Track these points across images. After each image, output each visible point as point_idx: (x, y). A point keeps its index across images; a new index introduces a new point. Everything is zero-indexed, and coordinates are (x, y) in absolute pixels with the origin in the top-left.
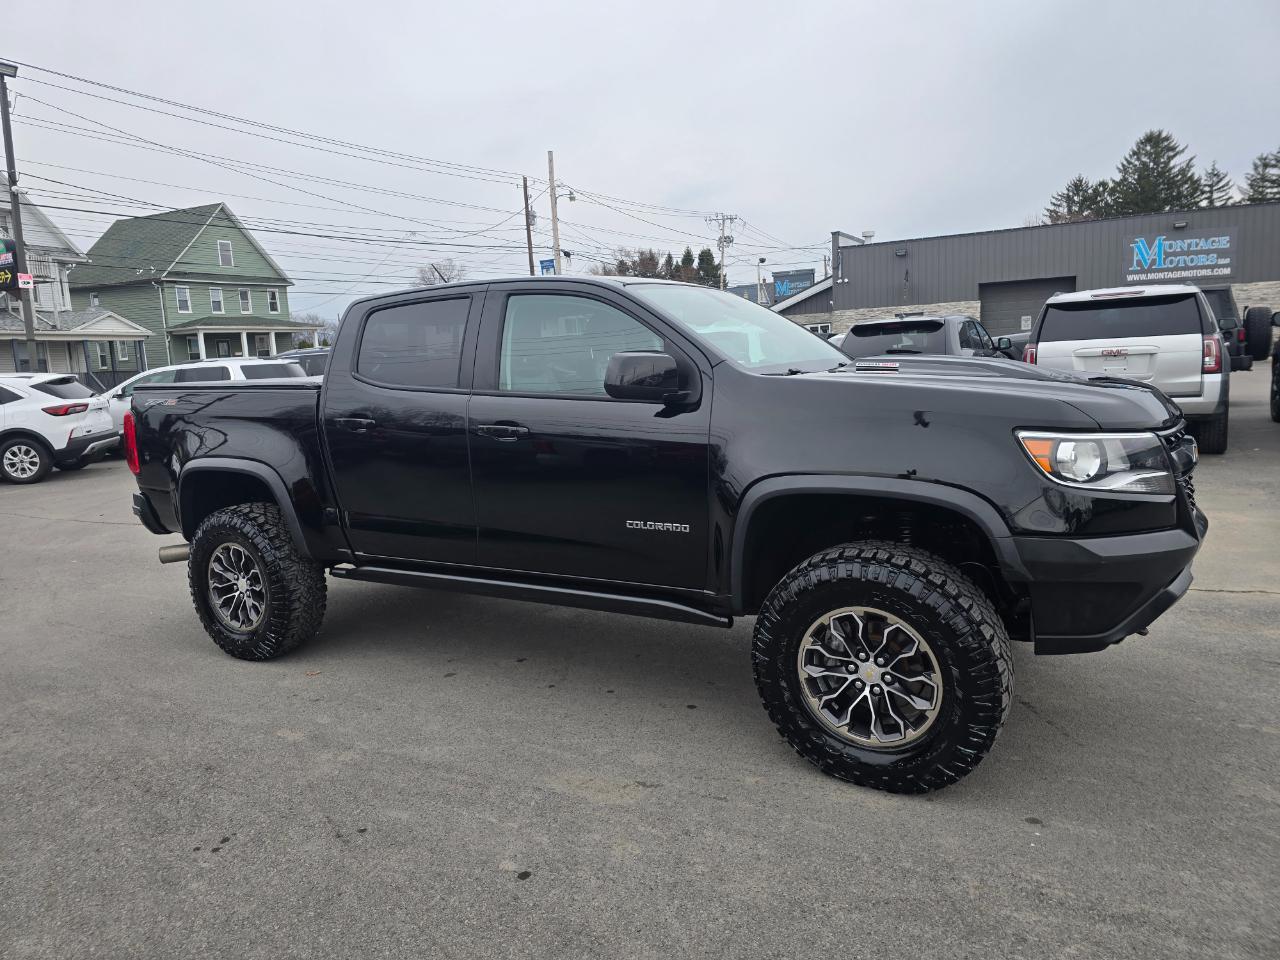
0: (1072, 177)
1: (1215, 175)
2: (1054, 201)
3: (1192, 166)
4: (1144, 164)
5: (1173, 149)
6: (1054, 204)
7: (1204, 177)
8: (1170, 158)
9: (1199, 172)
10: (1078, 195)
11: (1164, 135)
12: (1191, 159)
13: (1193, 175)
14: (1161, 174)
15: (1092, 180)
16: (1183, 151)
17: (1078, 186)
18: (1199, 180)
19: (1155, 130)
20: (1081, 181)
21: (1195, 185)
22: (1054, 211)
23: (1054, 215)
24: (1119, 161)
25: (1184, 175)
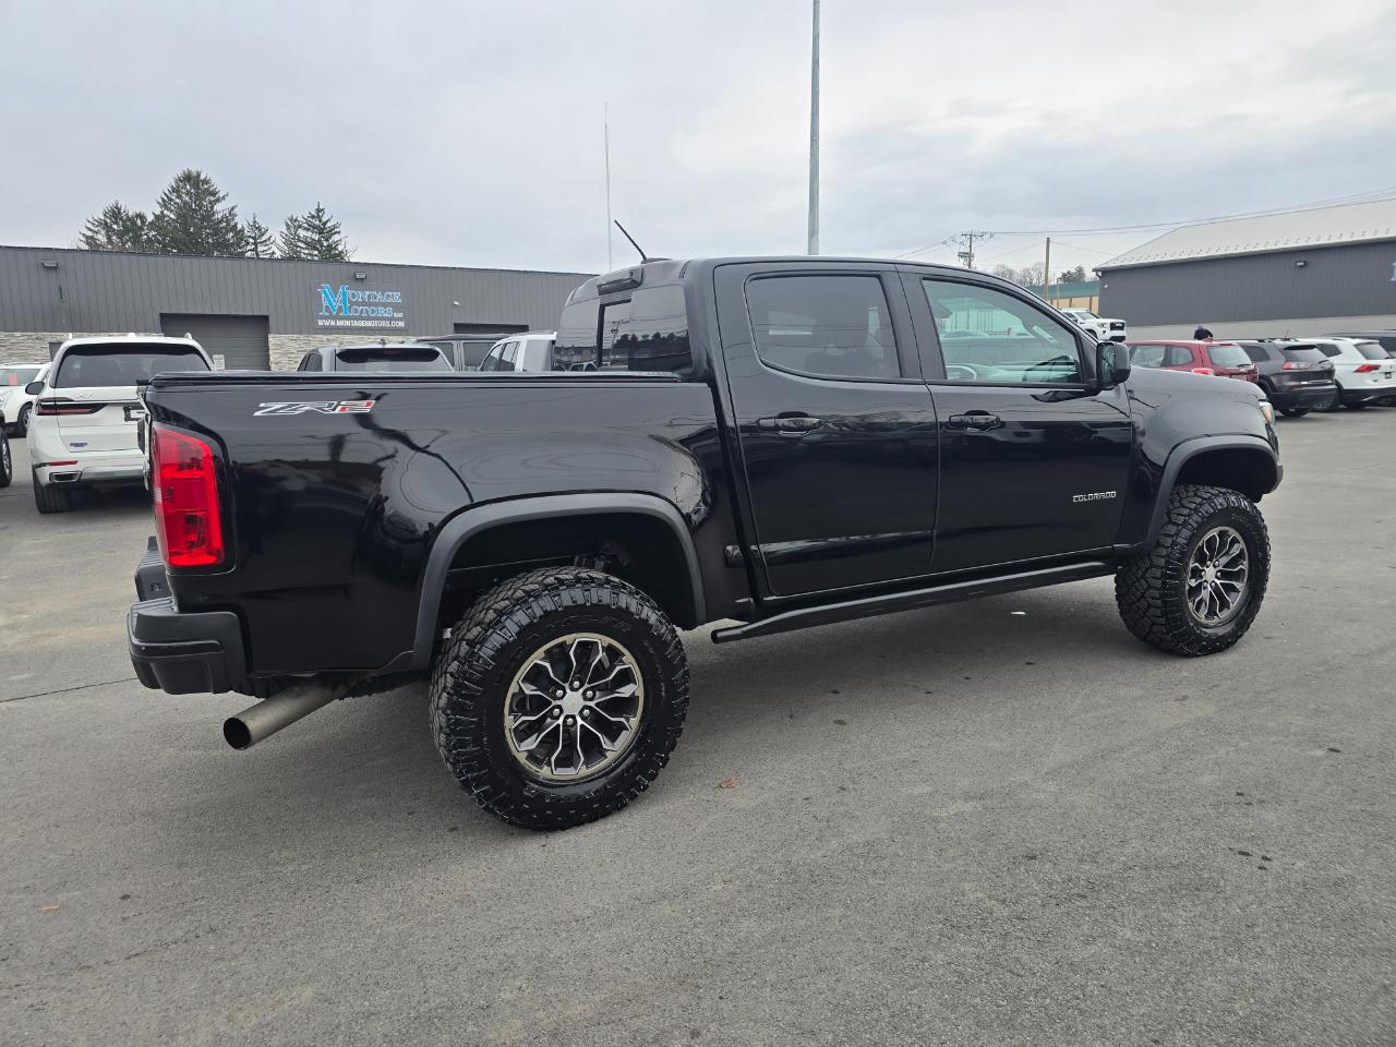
0: (109, 203)
1: (256, 227)
2: (90, 226)
3: (236, 215)
4: (185, 203)
5: (214, 194)
6: (90, 230)
7: (247, 229)
8: (212, 204)
9: (241, 222)
10: (116, 223)
11: (202, 177)
12: (233, 209)
13: (236, 224)
14: (203, 218)
15: (131, 209)
16: (224, 198)
17: (115, 213)
18: (242, 230)
19: (194, 170)
20: (119, 210)
21: (239, 234)
22: (92, 238)
23: (90, 240)
24: (159, 196)
25: (228, 222)
